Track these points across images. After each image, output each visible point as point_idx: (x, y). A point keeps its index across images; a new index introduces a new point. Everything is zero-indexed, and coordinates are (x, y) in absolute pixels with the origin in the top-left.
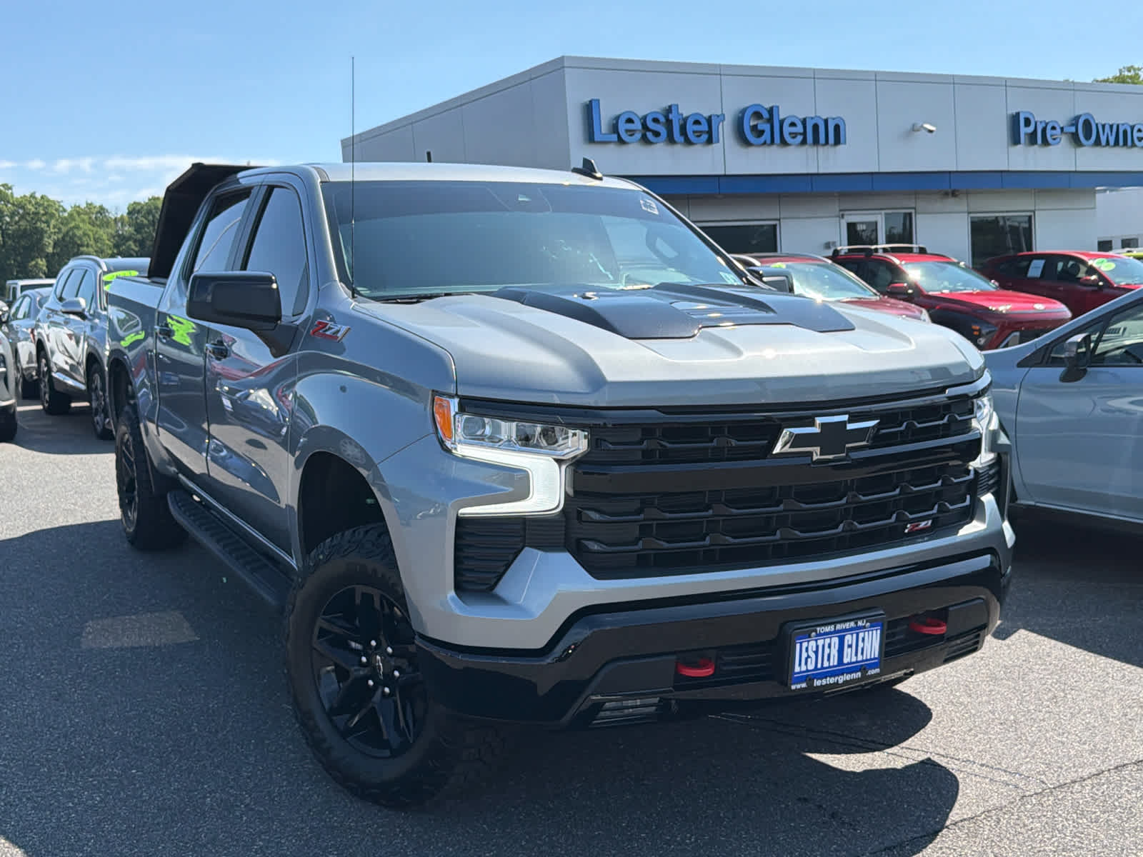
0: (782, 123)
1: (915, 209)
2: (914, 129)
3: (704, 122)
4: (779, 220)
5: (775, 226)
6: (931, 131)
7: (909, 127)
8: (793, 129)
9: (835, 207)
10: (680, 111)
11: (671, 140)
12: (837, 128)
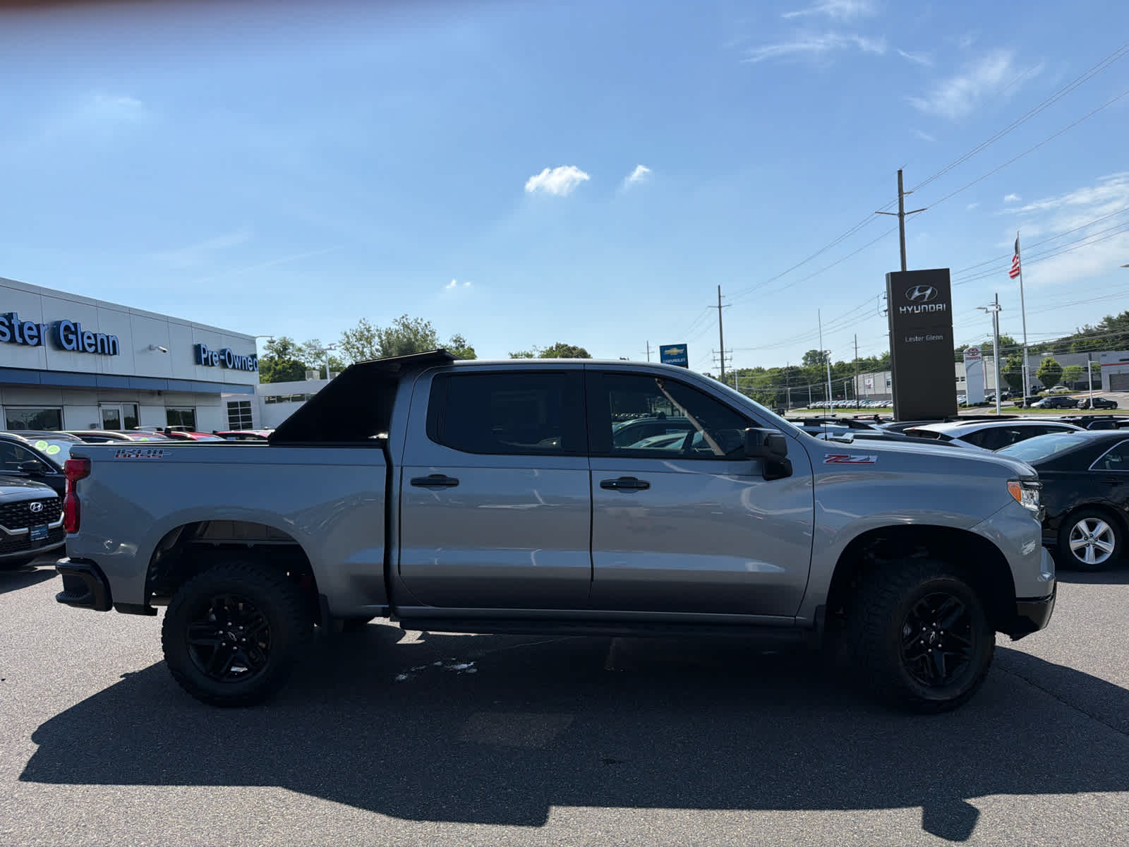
0: (83, 334)
1: (138, 402)
2: (150, 348)
3: (34, 328)
4: (62, 406)
5: (59, 411)
6: (165, 351)
7: (147, 346)
8: (89, 341)
9: (95, 399)
10: (19, 319)
11: (12, 340)
12: (114, 343)
